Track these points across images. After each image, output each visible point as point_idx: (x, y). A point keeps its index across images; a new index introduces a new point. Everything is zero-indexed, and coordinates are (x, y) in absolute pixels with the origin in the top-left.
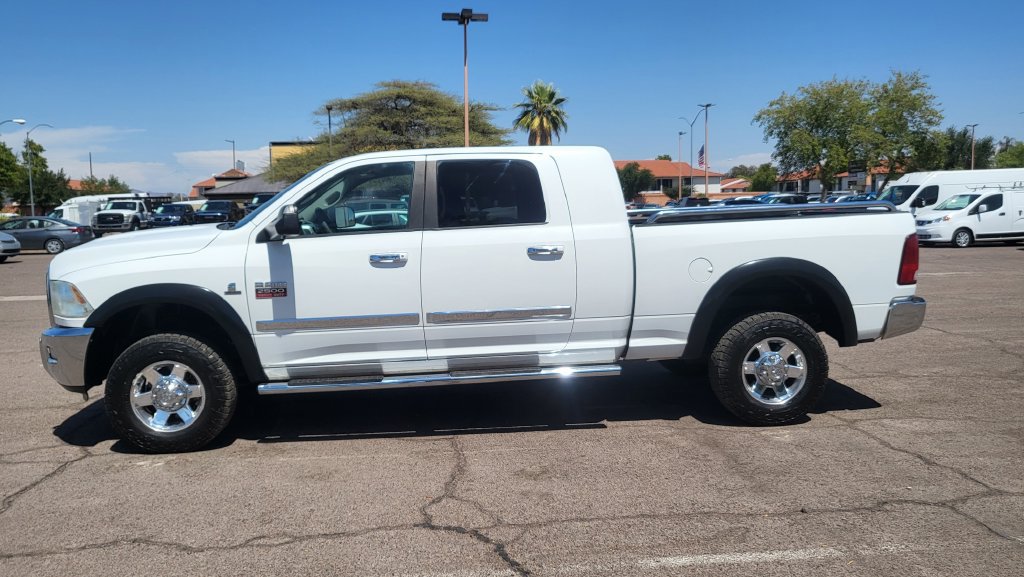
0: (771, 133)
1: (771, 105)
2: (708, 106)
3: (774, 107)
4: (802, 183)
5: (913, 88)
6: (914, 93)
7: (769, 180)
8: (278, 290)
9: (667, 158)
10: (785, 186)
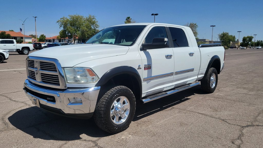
0: (61, 26)
1: (61, 19)
2: (35, 17)
3: (62, 20)
4: (53, 40)
5: (93, 19)
6: (93, 20)
7: (43, 39)
8: (148, 67)
9: (12, 31)
10: (48, 41)
